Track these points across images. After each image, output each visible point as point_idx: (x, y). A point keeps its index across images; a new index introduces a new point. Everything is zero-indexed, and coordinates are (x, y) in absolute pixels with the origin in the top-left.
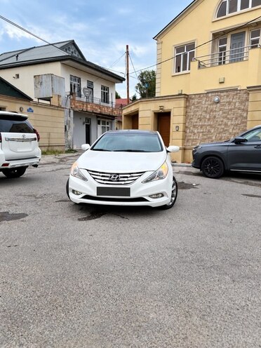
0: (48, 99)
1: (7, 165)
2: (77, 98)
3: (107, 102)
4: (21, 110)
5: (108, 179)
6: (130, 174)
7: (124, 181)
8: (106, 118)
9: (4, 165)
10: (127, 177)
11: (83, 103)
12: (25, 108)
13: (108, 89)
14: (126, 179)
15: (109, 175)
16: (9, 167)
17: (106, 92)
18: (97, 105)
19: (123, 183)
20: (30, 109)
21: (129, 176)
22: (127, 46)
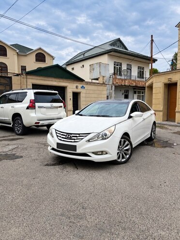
0: (97, 79)
1: (39, 123)
2: (119, 77)
3: (143, 78)
4: (77, 87)
5: (64, 137)
6: (79, 134)
7: (74, 139)
8: (141, 89)
9: (36, 123)
10: (77, 137)
11: (122, 80)
12: (80, 86)
13: (143, 68)
14: (76, 138)
15: (65, 134)
16: (40, 124)
17: (142, 70)
18: (133, 80)
19: (73, 141)
20: (83, 86)
21: (78, 135)
22: (152, 36)
